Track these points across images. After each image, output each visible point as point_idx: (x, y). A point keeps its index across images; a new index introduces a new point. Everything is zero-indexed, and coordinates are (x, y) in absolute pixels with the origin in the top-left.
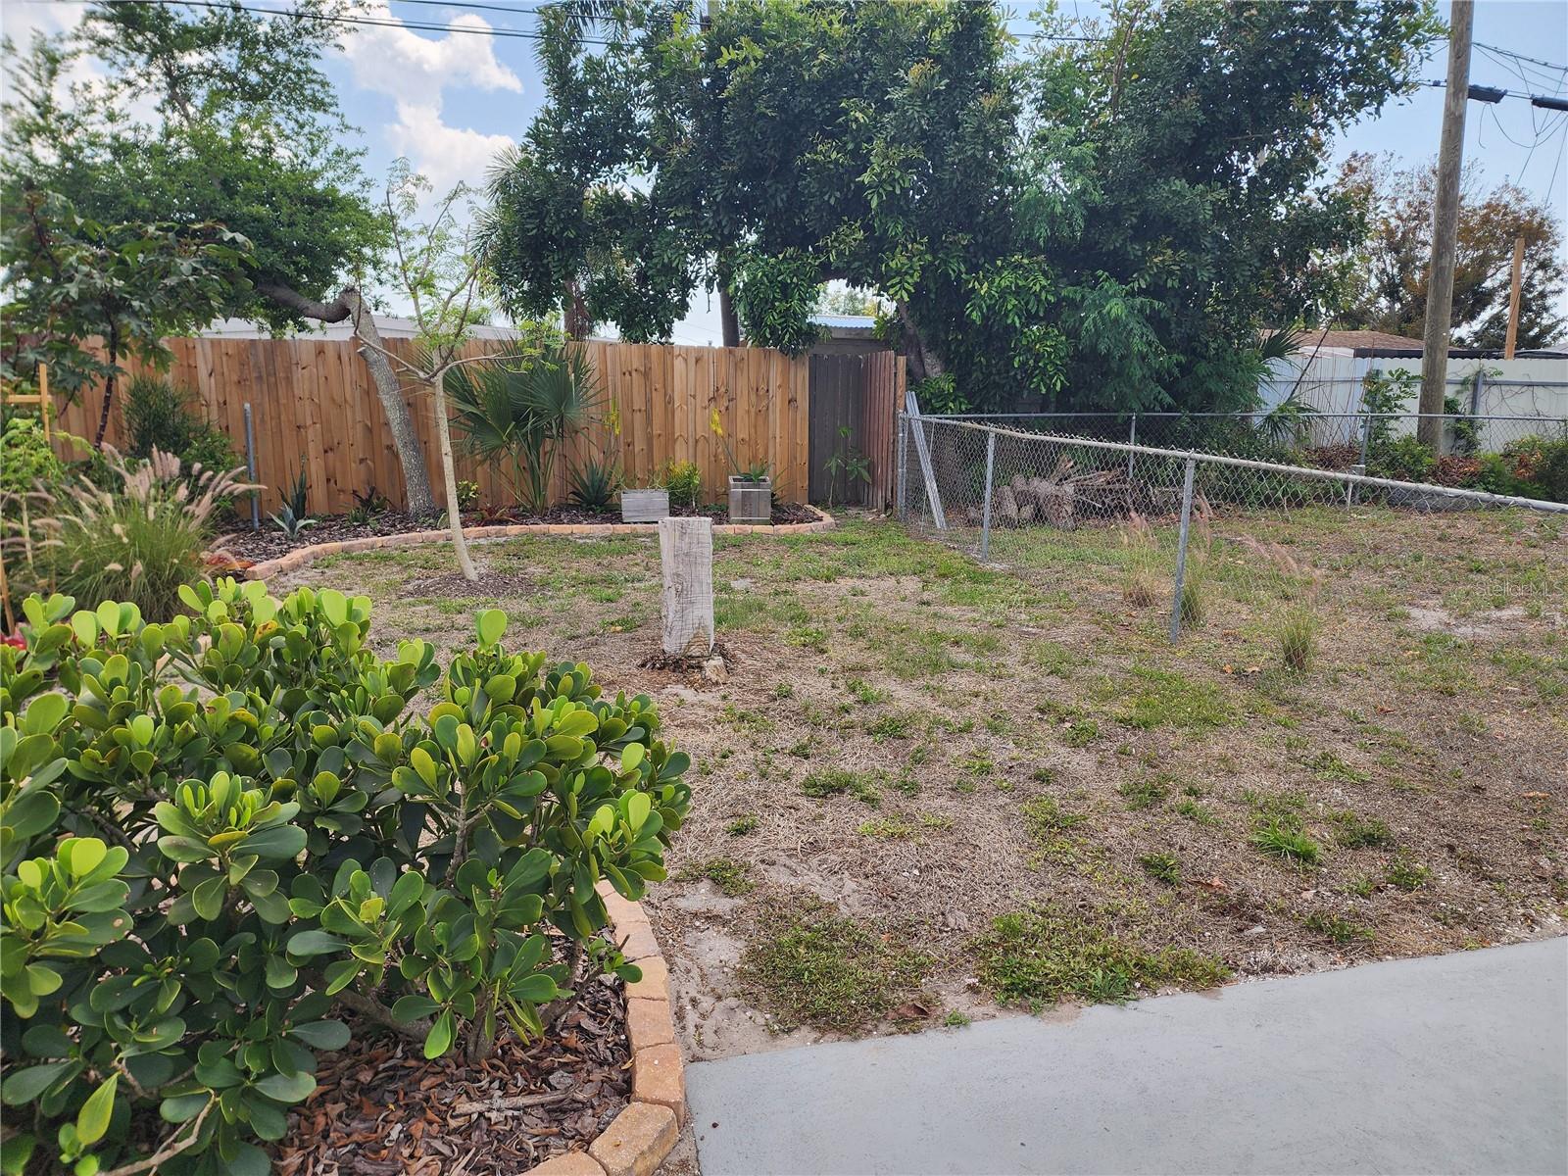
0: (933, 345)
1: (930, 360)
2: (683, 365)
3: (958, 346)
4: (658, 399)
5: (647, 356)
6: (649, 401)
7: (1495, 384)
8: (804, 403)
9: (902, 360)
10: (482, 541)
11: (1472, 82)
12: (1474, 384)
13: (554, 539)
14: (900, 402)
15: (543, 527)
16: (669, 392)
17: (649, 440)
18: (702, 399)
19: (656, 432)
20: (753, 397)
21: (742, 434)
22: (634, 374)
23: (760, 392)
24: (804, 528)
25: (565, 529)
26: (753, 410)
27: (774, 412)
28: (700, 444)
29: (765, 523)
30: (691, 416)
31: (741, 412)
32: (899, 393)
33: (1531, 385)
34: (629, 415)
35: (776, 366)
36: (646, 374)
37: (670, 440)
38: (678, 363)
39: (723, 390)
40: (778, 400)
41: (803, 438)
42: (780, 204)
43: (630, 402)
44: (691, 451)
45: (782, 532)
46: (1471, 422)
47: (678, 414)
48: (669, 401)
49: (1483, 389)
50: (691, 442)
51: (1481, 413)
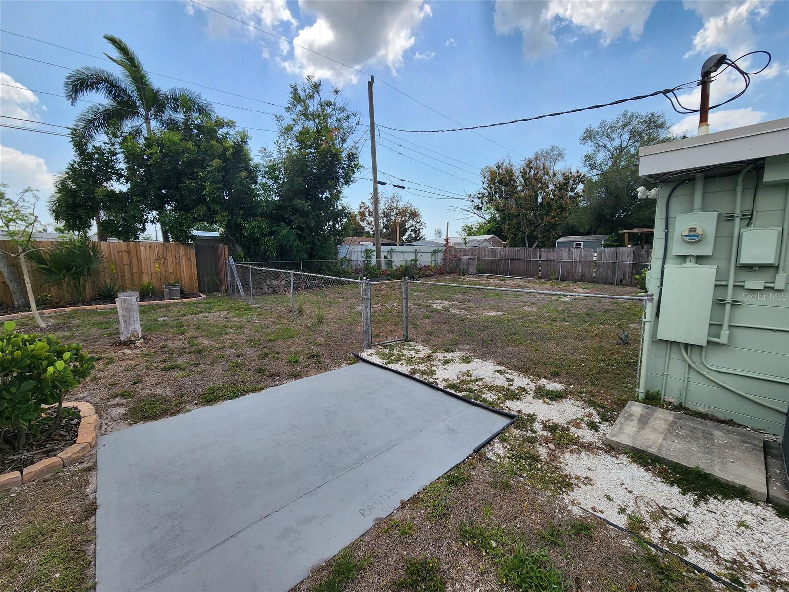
0: (238, 242)
1: (237, 246)
2: (144, 248)
3: (245, 243)
4: (134, 261)
5: (128, 246)
6: (130, 261)
7: (395, 252)
8: (194, 260)
9: (226, 246)
10: (53, 314)
11: (378, 180)
12: (390, 252)
13: (87, 311)
14: (227, 259)
15: (83, 307)
16: (139, 258)
17: (132, 274)
18: (153, 259)
19: (134, 271)
20: (174, 259)
21: (171, 270)
22: (123, 252)
23: (177, 257)
24: (194, 300)
25: (93, 307)
26: (174, 263)
27: (183, 263)
28: (153, 275)
29: (179, 299)
30: (149, 265)
31: (169, 264)
32: (226, 256)
33: (403, 252)
34: (122, 266)
35: (182, 250)
36: (129, 252)
37: (141, 274)
38: (142, 249)
39: (161, 256)
40: (184, 260)
41: (195, 270)
42: (178, 198)
43: (122, 262)
44: (150, 277)
45: (185, 301)
46: (390, 261)
47: (143, 265)
48: (139, 261)
49: (392, 253)
50: (150, 274)
51: (393, 259)
